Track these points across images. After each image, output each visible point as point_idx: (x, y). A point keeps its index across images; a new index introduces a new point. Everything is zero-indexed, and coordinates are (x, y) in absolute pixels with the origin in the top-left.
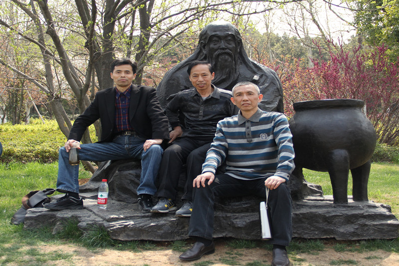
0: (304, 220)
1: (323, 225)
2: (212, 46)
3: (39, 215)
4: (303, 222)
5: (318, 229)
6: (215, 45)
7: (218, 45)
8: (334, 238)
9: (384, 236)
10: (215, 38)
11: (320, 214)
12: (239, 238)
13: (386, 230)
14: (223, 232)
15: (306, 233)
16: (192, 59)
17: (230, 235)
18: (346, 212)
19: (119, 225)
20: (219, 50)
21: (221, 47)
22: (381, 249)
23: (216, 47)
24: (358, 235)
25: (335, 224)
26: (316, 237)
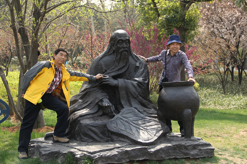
0: (177, 148)
1: (184, 151)
2: (119, 45)
3: (50, 153)
4: (176, 149)
5: (182, 153)
6: (120, 45)
7: (122, 45)
8: (189, 158)
9: (209, 155)
10: (121, 41)
11: (183, 145)
12: (151, 159)
13: (209, 152)
14: (144, 157)
15: (178, 155)
16: (107, 52)
17: (147, 158)
18: (192, 143)
19: (98, 156)
20: (122, 49)
21: (124, 47)
22: (209, 162)
23: (121, 46)
24: (199, 155)
25: (189, 150)
26: (182, 157)
